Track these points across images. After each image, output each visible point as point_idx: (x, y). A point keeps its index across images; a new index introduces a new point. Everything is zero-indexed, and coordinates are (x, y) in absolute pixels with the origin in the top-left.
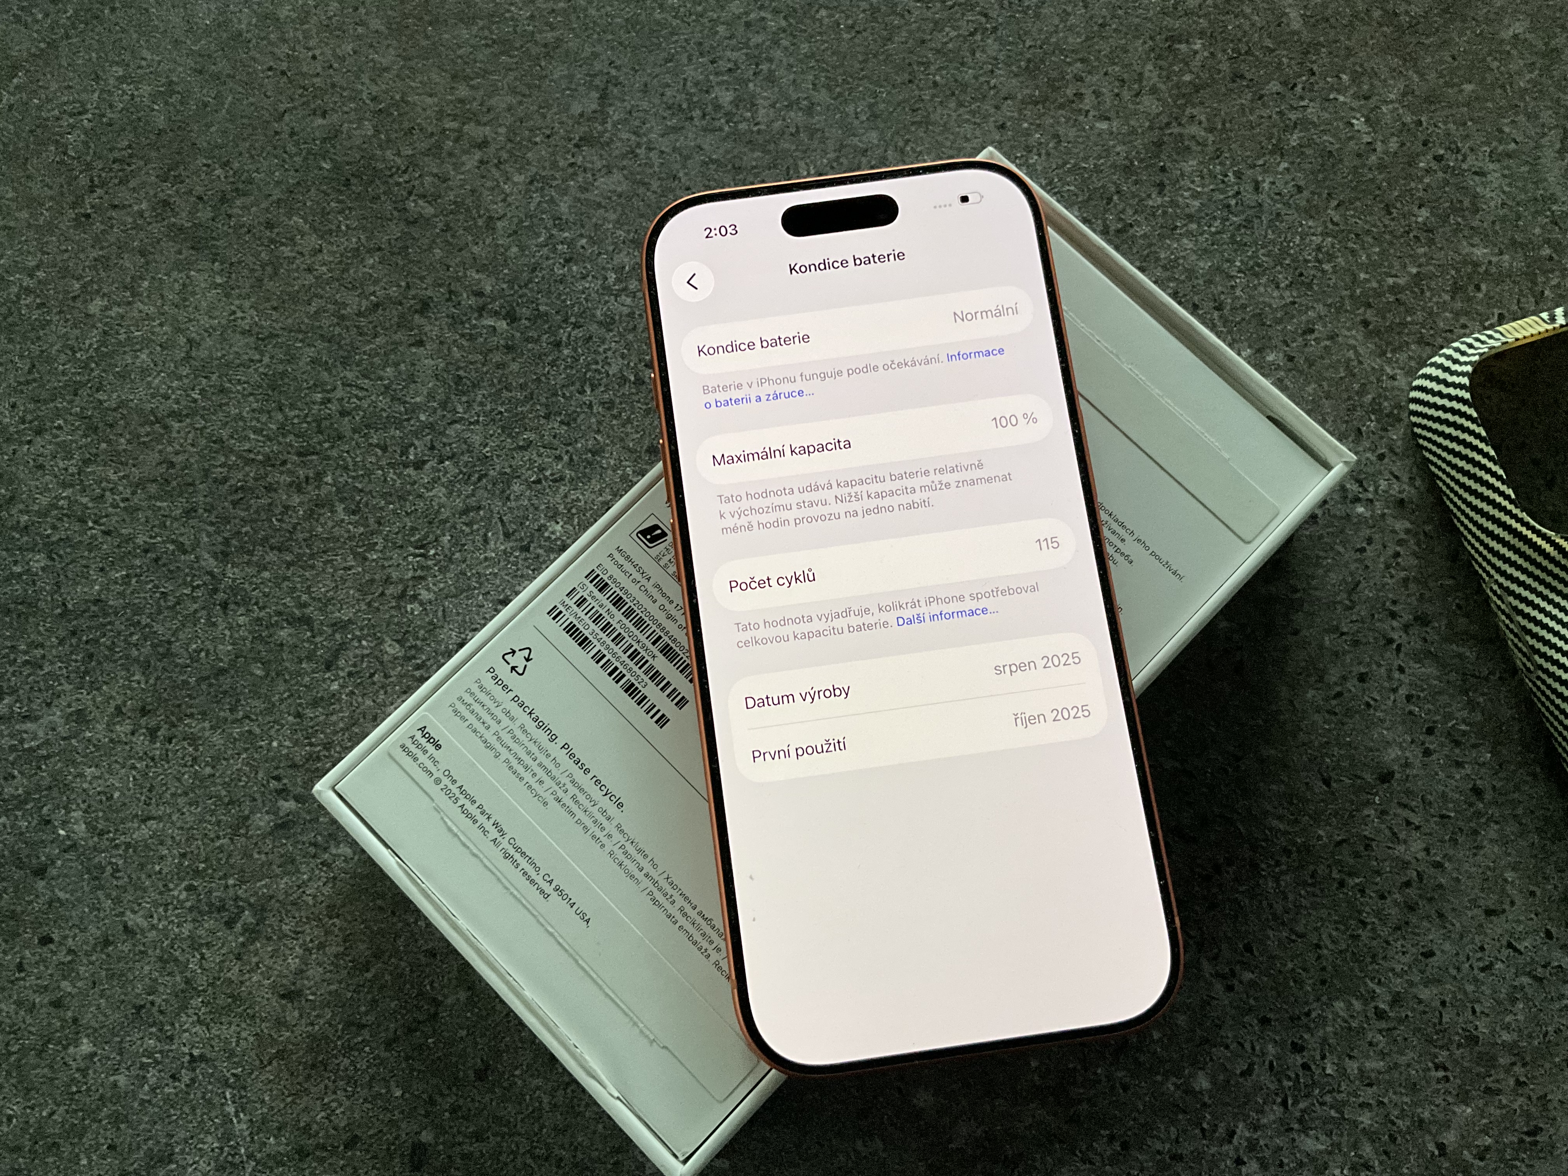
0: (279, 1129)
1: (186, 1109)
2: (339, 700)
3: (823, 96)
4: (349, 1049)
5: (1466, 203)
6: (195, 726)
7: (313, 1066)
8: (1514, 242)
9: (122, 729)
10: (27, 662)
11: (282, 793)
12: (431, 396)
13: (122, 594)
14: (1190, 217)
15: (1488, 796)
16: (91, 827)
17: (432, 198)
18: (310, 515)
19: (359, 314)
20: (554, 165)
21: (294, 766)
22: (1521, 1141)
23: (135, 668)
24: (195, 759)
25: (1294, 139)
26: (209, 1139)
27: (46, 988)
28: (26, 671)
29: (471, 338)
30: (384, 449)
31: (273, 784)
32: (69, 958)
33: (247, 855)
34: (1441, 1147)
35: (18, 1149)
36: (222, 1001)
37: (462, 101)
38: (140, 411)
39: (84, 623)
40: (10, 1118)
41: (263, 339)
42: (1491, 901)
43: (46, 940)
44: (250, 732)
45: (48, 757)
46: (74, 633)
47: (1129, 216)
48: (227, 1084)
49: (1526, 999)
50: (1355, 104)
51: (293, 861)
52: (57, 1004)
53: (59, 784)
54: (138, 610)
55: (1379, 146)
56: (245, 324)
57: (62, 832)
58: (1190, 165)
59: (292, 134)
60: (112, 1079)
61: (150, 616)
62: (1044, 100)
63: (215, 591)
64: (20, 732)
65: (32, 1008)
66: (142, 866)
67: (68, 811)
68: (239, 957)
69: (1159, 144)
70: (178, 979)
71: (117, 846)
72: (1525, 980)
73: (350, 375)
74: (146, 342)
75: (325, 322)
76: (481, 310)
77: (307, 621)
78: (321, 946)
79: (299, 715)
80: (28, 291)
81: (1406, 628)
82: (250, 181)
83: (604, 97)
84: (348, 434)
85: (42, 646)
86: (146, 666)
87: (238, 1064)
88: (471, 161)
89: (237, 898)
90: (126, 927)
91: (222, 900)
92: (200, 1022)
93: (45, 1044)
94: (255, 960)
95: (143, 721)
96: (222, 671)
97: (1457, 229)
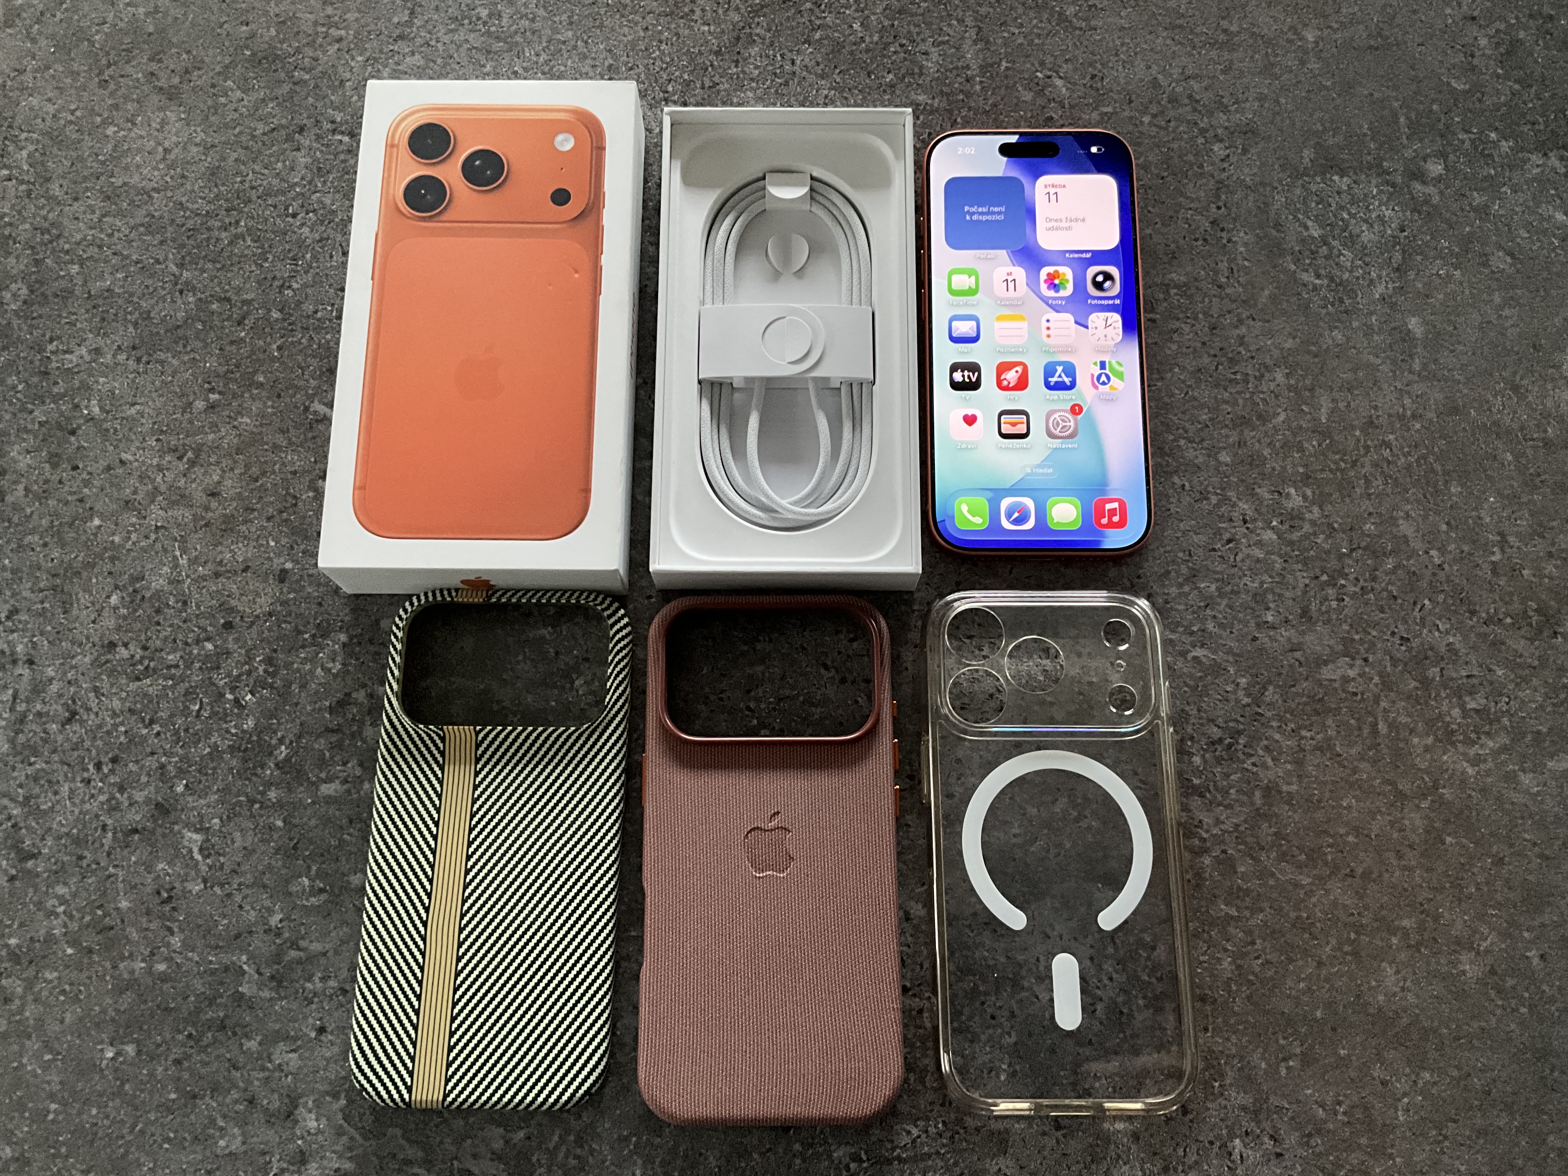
3: (541, 12)
4: (245, 522)
5: (916, 70)
6: (162, 356)
8: (942, 92)
9: (122, 357)
11: (212, 390)
12: (303, 179)
14: (752, 80)
17: (309, 71)
18: (231, 243)
19: (264, 134)
20: (381, 51)
21: (218, 376)
25: (817, 35)
29: (328, 146)
30: (275, 207)
33: (191, 422)
37: (329, 17)
38: (134, 187)
41: (208, 148)
43: (75, 468)
47: (716, 79)
50: (857, 15)
52: (81, 500)
55: (867, 39)
56: (198, 140)
58: (755, 50)
59: (228, 34)
62: (671, 14)
65: (67, 503)
66: (130, 429)
69: (738, 39)
73: (257, 168)
74: (139, 151)
75: (244, 138)
76: (334, 131)
77: (228, 300)
80: (71, 122)
82: (203, 62)
83: (412, 13)
84: (254, 198)
86: (136, 325)
88: (332, 50)
89: (184, 445)
96: (178, 327)
97: (910, 84)
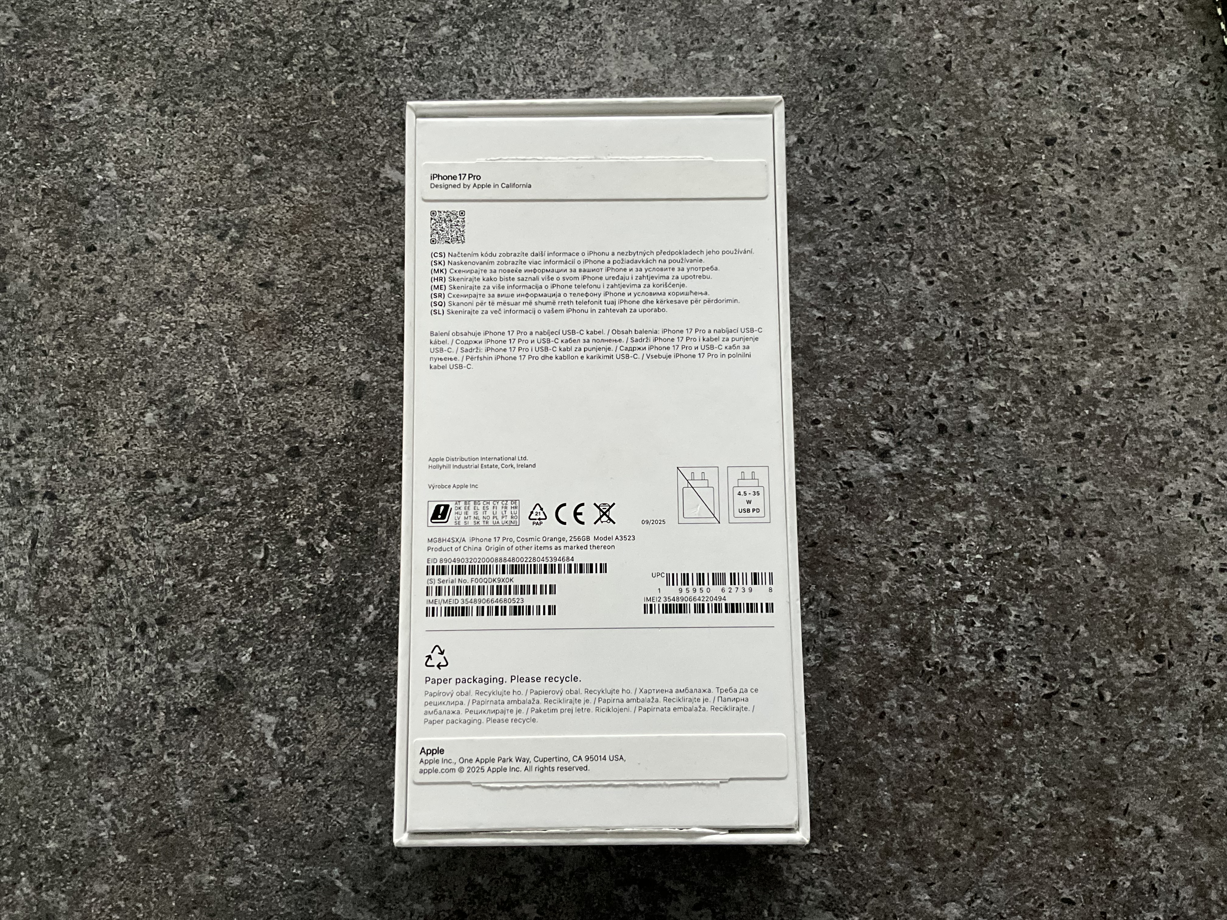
0: (260, 372)
1: (194, 359)
2: (294, 87)
7: (283, 331)
10: (70, 62)
13: (137, 15)
15: (1124, 155)
16: (121, 174)
22: (1136, 386)
23: (149, 65)
24: (193, 127)
26: (211, 378)
27: (92, 280)
28: (70, 67)
31: (249, 144)
32: (107, 261)
34: (1078, 389)
35: (76, 386)
36: (217, 288)
39: (110, 35)
40: (70, 366)
42: (1122, 226)
44: (231, 108)
45: (88, 126)
46: (103, 42)
48: (223, 344)
49: (1144, 291)
51: (265, 196)
53: (97, 145)
54: (149, 26)
57: (100, 177)
60: (141, 340)
61: (158, 30)
63: (204, 12)
64: (67, 110)
67: (103, 163)
68: (228, 259)
70: (186, 274)
71: (139, 186)
72: (1144, 279)
78: (287, 252)
79: (265, 97)
81: (1070, 39)
85: (80, 51)
87: (230, 330)
90: (147, 239)
91: (214, 221)
92: (201, 302)
93: (93, 317)
94: (241, 261)
95: (155, 102)
